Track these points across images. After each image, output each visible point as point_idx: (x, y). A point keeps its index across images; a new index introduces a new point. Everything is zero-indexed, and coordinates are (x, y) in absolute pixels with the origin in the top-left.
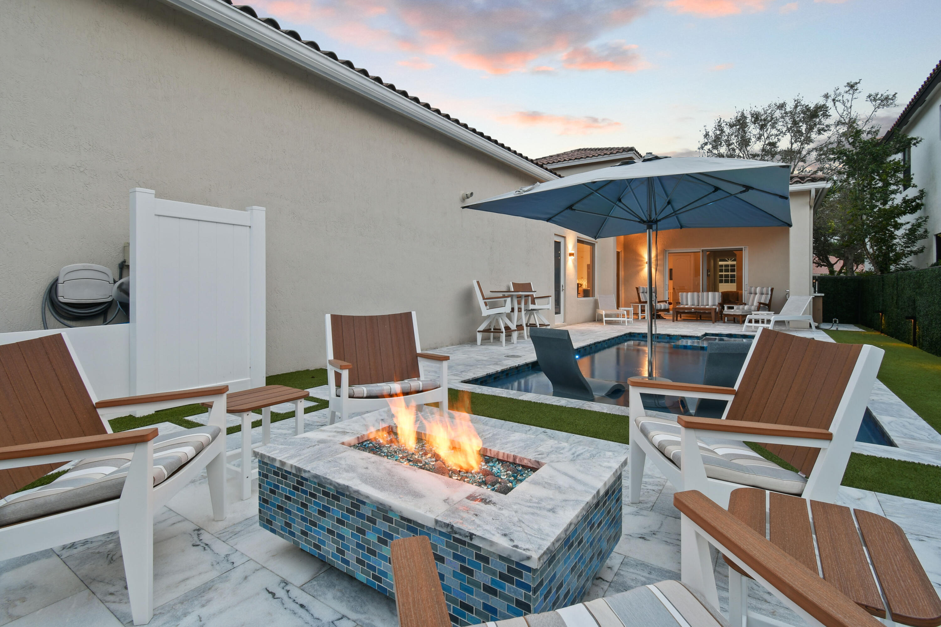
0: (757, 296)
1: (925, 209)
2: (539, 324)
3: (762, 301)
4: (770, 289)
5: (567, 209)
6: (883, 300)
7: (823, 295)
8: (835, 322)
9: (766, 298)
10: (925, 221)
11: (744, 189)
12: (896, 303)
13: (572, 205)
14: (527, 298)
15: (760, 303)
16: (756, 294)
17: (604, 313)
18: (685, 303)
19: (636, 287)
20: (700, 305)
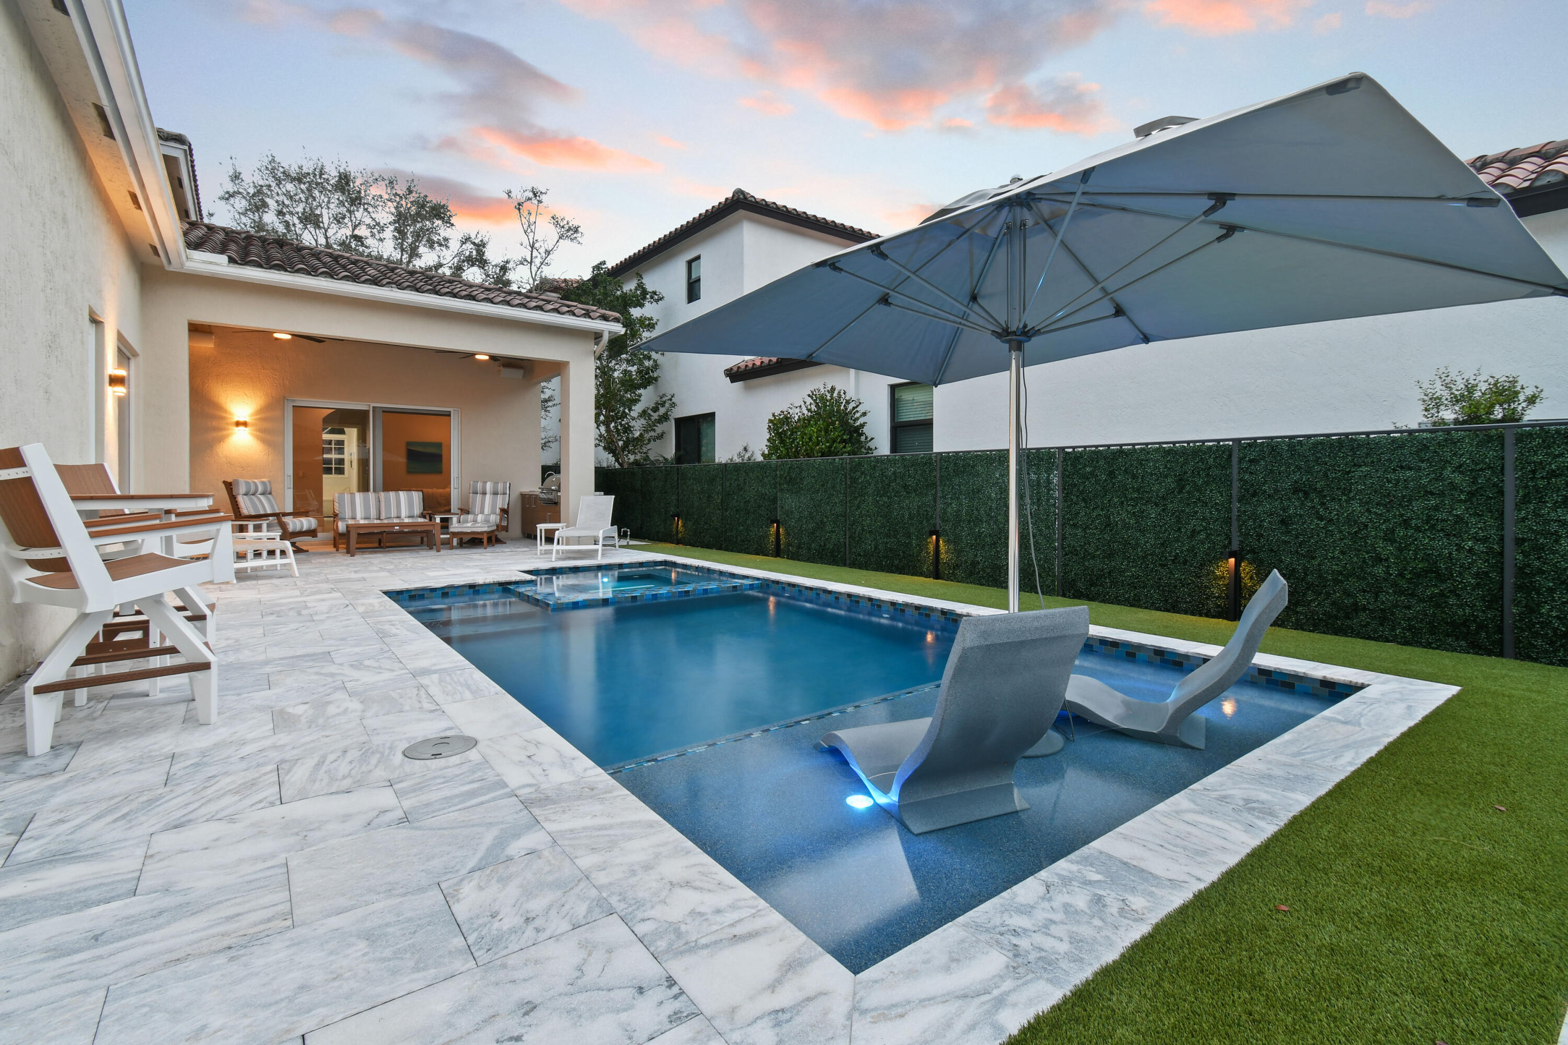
0: (488, 497)
3: (500, 506)
9: (503, 500)
10: (670, 400)
12: (721, 503)
15: (501, 510)
18: (351, 516)
19: (224, 482)
20: (383, 516)
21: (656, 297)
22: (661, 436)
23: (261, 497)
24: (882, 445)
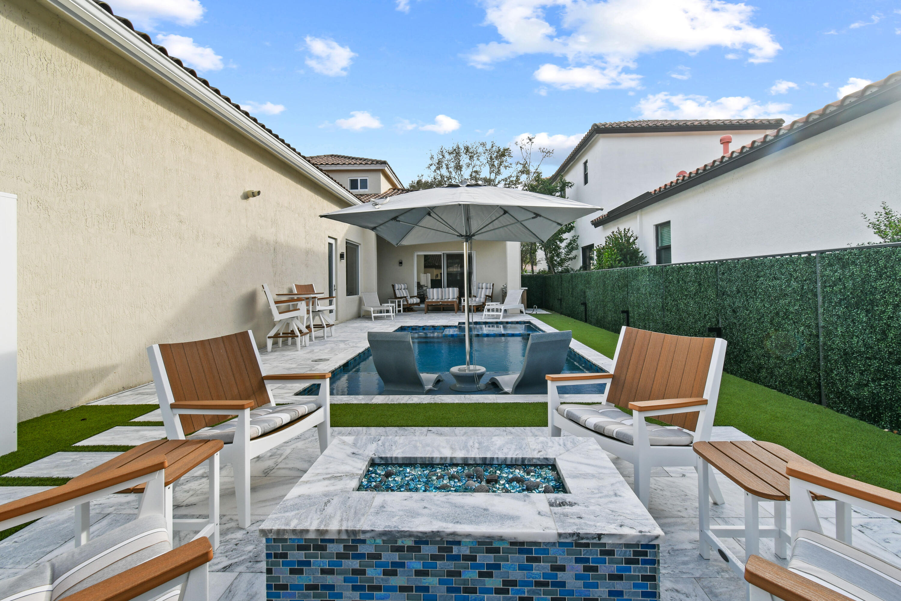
0: (484, 290)
1: (575, 230)
2: (326, 325)
3: (487, 294)
4: (492, 284)
5: (392, 219)
6: (561, 292)
7: (527, 288)
8: (535, 307)
9: (490, 292)
10: (577, 238)
11: (535, 216)
12: (572, 293)
13: (397, 217)
14: (313, 299)
15: (487, 296)
16: (482, 288)
17: (372, 309)
18: (431, 297)
19: (392, 285)
20: (443, 298)
21: (570, 185)
22: (575, 258)
23: (403, 290)
24: (652, 261)
